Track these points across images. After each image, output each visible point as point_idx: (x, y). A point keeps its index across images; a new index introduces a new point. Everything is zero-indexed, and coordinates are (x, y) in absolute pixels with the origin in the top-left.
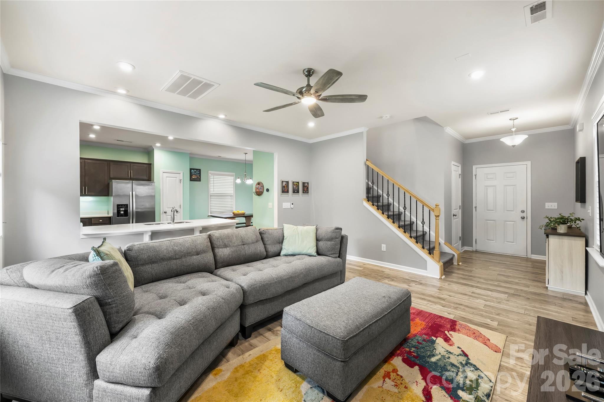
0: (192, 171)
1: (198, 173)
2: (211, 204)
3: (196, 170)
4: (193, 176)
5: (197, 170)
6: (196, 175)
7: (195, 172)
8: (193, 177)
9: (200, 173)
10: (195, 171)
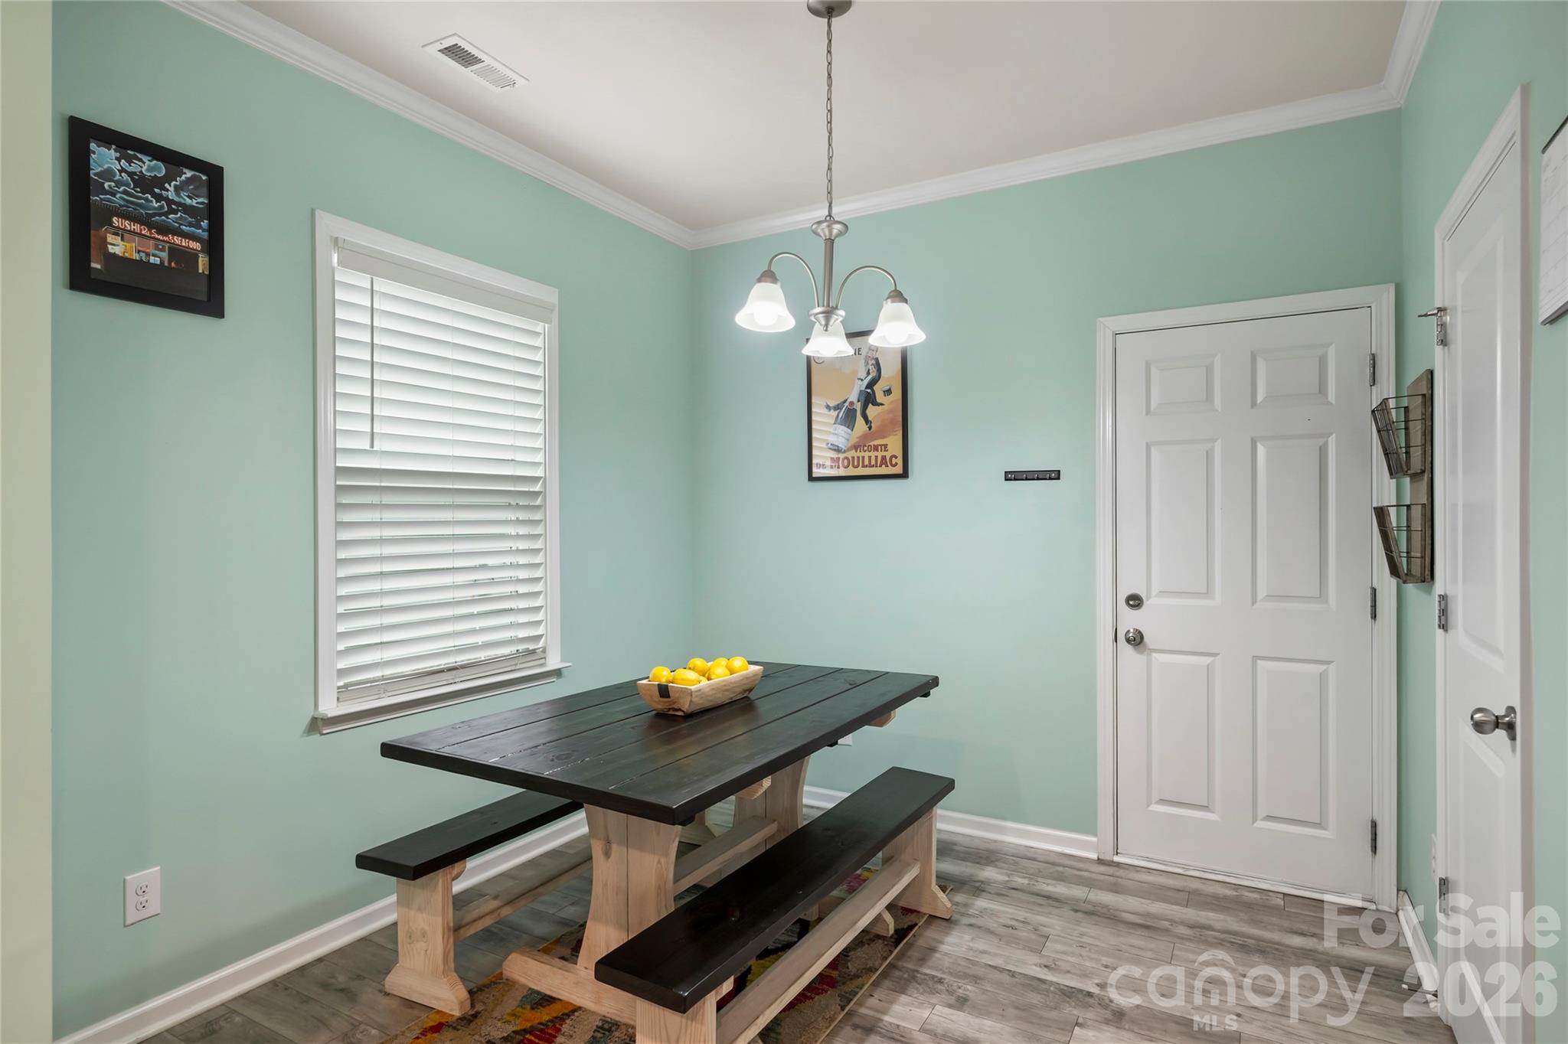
0: (103, 158)
1: (187, 209)
2: (345, 535)
3: (161, 170)
4: (121, 233)
5: (174, 160)
6: (164, 230)
7: (145, 184)
8: (117, 247)
9: (215, 212)
10: (147, 166)
